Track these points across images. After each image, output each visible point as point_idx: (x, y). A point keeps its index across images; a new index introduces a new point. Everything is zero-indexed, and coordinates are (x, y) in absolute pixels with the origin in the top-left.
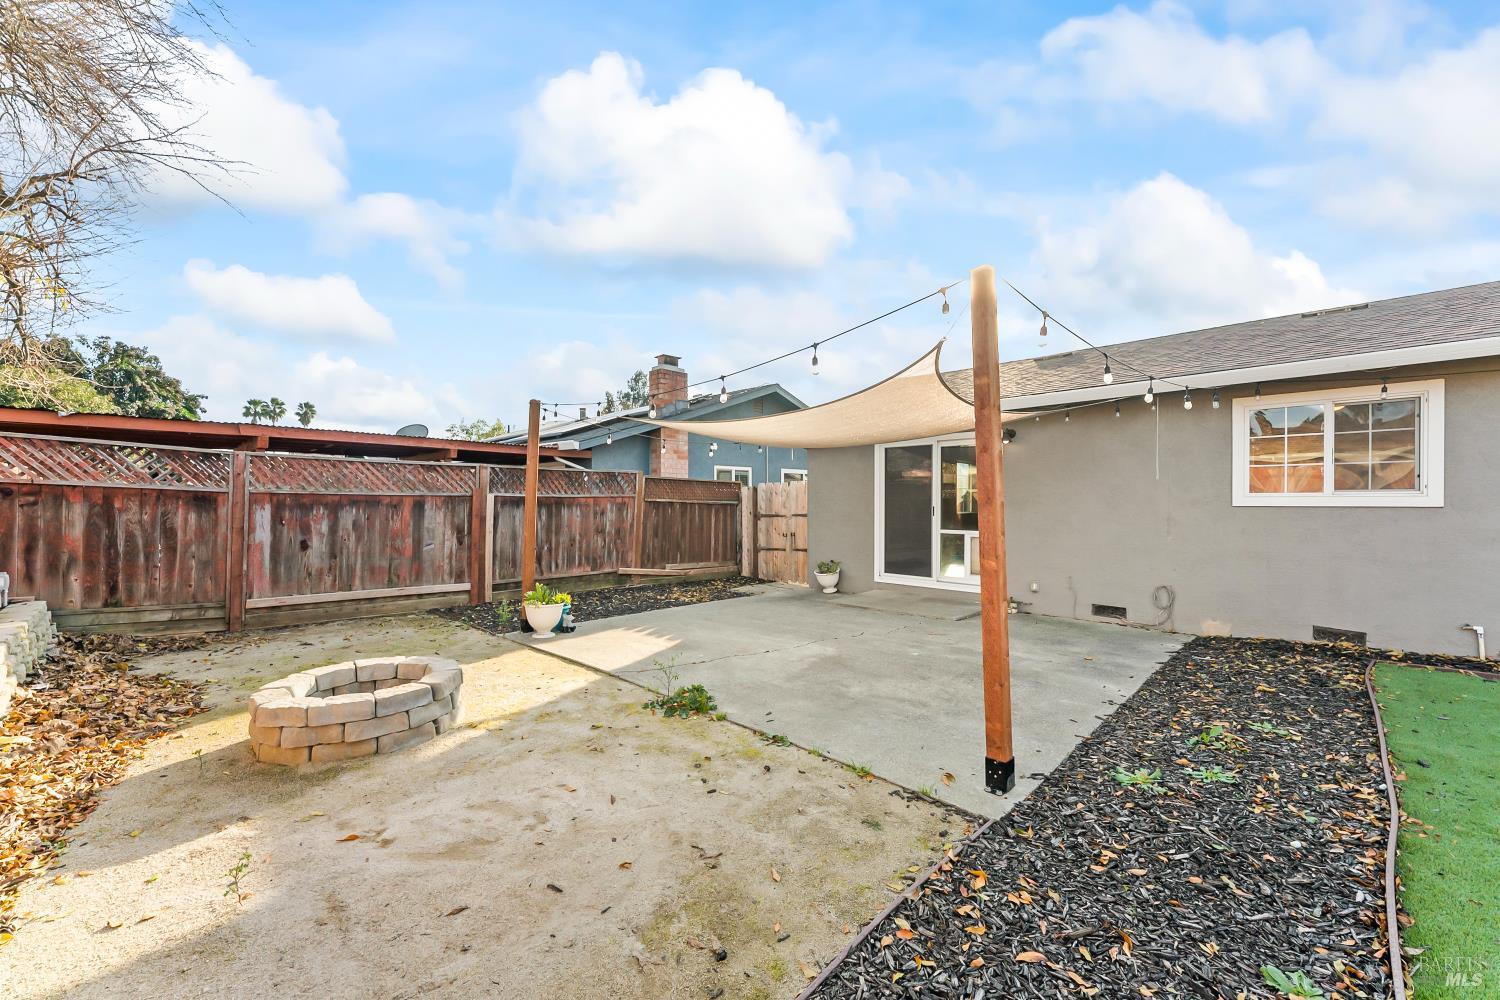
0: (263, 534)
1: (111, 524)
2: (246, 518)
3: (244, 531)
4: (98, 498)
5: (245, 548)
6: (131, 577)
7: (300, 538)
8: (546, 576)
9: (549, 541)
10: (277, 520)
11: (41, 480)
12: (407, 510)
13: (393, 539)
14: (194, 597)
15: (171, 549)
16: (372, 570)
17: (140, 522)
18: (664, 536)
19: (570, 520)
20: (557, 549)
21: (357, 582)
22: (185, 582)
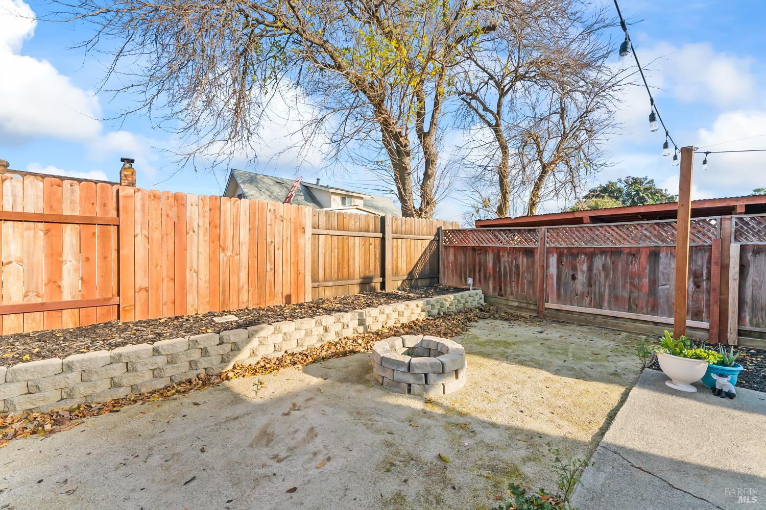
0: (553, 270)
1: (500, 262)
2: (545, 260)
3: (545, 267)
4: (496, 250)
5: (545, 277)
6: (505, 285)
7: (571, 273)
10: (559, 262)
11: (481, 245)
12: (644, 257)
13: (632, 278)
14: (526, 297)
15: (518, 275)
17: (508, 261)
21: (606, 304)
22: (523, 290)
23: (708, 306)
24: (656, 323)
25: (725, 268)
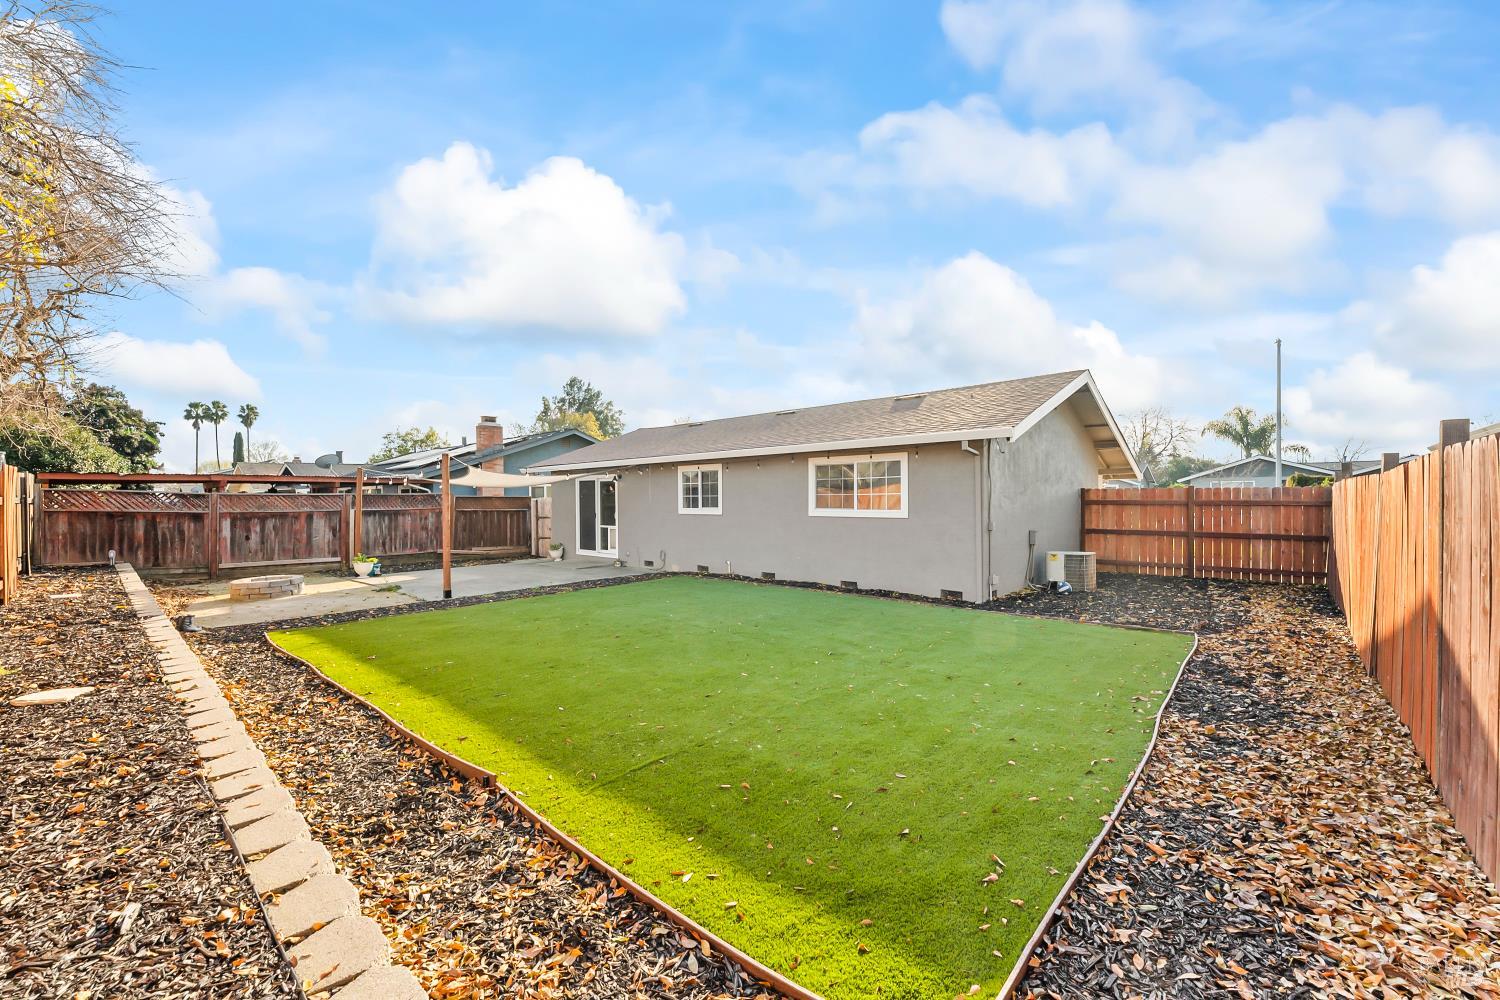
0: (226, 532)
1: (156, 530)
2: (217, 525)
3: (217, 531)
4: (150, 517)
5: (218, 539)
6: (164, 553)
7: (245, 534)
8: (389, 554)
9: (390, 534)
10: (233, 526)
11: (124, 510)
12: (303, 519)
13: (296, 534)
14: (194, 563)
15: (182, 540)
16: (284, 550)
17: (168, 527)
18: (470, 531)
19: (404, 523)
20: (395, 539)
21: (276, 556)
22: (189, 556)
23: (340, 547)
24: (311, 564)
25: (348, 524)
